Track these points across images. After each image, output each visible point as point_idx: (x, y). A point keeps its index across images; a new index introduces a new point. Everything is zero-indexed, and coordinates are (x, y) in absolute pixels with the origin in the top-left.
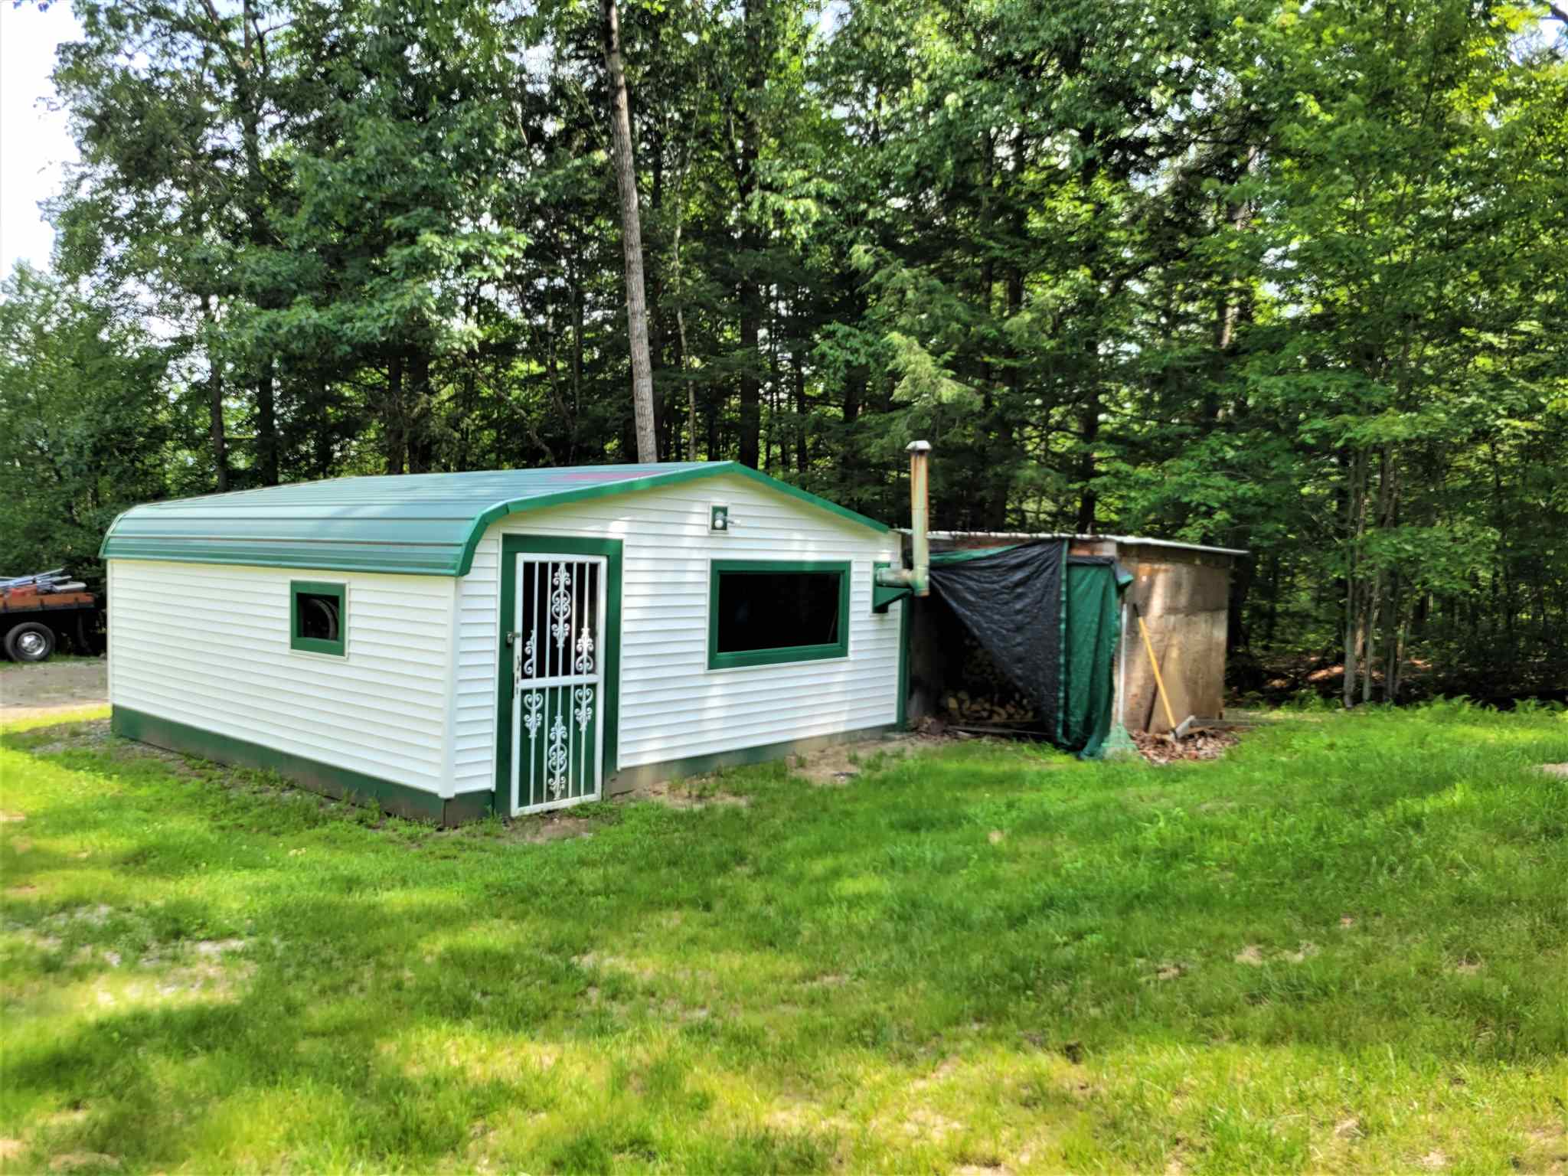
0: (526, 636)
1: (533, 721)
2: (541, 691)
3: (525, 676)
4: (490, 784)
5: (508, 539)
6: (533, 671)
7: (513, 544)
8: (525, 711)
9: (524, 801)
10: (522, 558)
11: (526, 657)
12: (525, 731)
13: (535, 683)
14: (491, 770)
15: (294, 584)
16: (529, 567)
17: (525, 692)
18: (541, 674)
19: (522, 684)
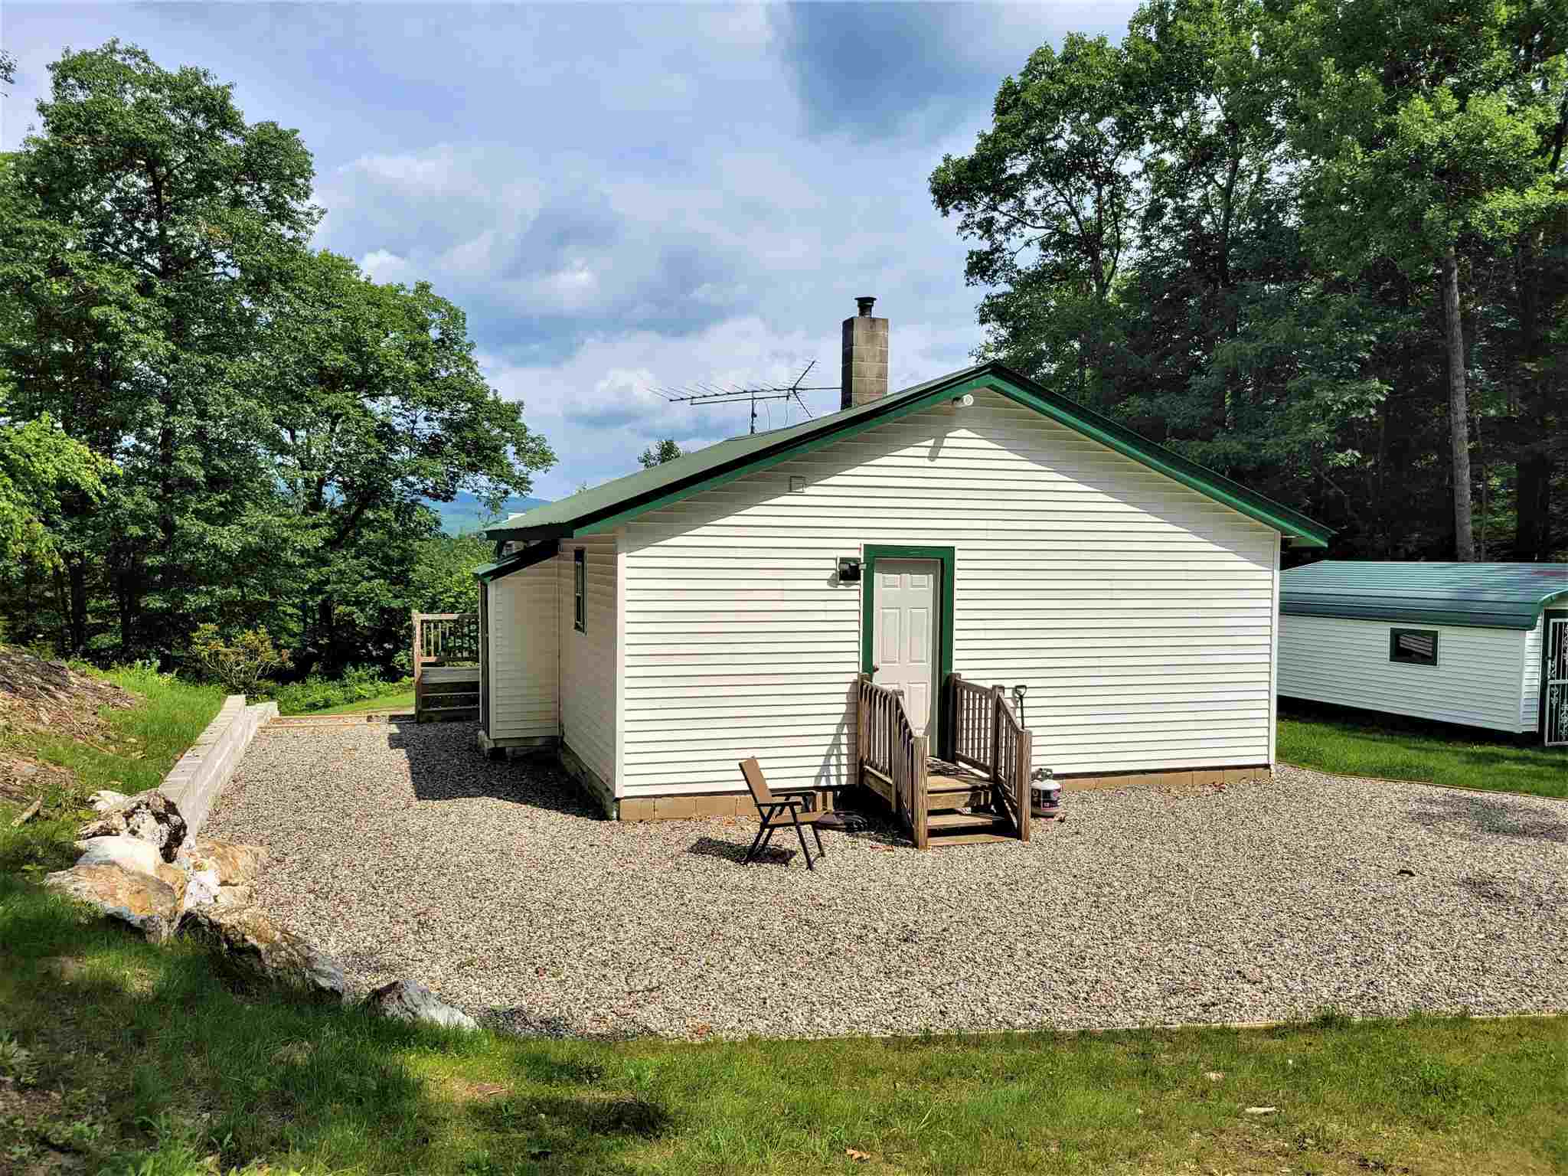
0: (1553, 659)
1: (1554, 701)
2: (1558, 686)
3: (1552, 678)
4: (1536, 729)
5: (1546, 611)
6: (1555, 676)
7: (1549, 615)
8: (1551, 696)
9: (1550, 740)
10: (1552, 621)
11: (1552, 669)
12: (1551, 705)
13: (1557, 682)
14: (1536, 722)
15: (1393, 630)
16: (1555, 624)
17: (1552, 686)
18: (1558, 678)
19: (1550, 682)
